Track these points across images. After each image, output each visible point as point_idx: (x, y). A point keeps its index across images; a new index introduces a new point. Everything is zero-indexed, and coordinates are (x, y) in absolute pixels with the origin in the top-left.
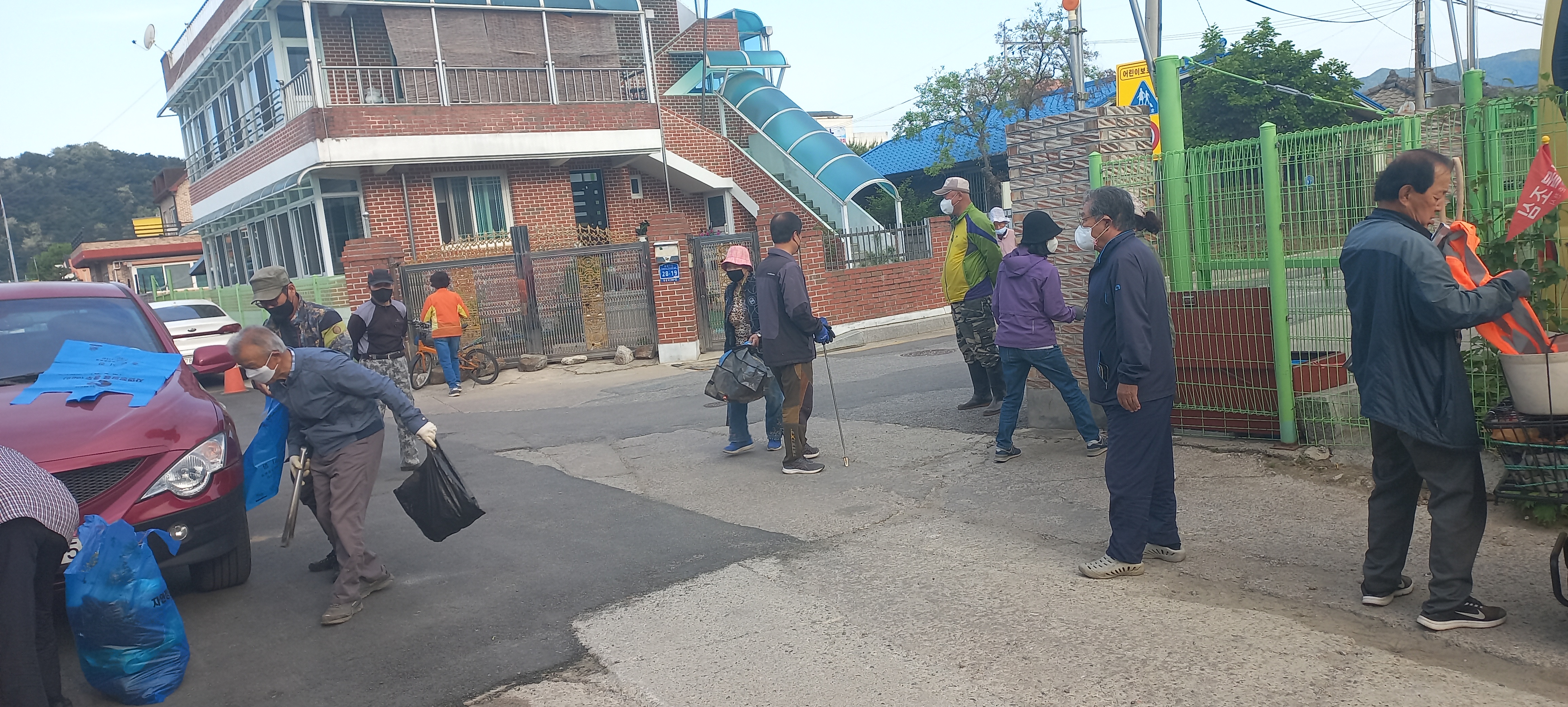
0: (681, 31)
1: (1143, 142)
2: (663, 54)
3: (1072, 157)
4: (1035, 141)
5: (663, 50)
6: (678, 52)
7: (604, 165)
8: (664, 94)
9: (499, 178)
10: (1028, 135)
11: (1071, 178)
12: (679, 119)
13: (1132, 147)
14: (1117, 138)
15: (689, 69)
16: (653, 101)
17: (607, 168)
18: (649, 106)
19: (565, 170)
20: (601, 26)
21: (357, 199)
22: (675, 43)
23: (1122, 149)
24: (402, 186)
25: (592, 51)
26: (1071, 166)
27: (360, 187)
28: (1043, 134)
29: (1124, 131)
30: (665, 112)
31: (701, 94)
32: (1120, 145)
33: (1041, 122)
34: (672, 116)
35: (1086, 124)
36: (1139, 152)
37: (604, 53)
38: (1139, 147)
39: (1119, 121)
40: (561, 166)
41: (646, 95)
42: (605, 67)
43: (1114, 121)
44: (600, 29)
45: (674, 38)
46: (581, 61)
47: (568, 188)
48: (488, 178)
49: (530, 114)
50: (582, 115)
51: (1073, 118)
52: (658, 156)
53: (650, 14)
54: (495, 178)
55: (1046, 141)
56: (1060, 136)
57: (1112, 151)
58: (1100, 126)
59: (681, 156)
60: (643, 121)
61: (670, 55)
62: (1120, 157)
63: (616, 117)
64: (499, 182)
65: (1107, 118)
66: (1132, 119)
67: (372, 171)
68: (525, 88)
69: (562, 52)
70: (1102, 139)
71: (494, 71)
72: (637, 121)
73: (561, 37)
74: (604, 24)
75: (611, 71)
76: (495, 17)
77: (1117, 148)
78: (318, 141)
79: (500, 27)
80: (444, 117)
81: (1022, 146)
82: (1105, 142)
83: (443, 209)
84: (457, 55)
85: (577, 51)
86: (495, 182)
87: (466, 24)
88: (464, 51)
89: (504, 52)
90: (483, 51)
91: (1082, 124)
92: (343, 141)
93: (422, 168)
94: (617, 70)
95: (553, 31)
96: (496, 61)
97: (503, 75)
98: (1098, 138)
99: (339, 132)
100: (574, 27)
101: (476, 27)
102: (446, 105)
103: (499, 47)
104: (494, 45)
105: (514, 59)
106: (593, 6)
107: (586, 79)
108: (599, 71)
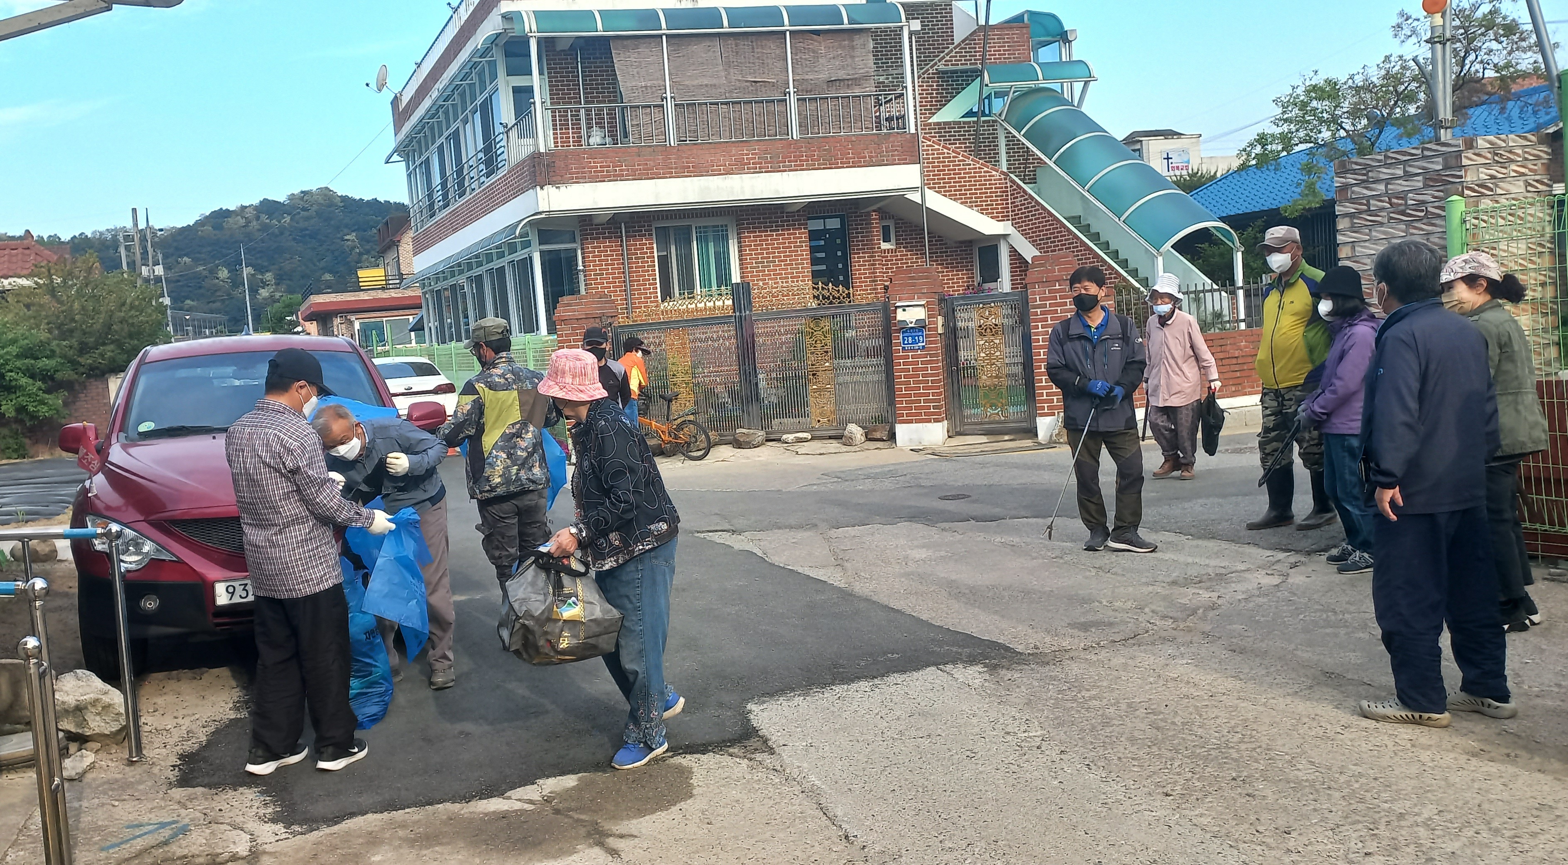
0: (957, 41)
1: (1537, 181)
2: (931, 71)
3: (1424, 202)
4: (1374, 182)
5: (932, 67)
6: (950, 68)
7: (850, 209)
8: (930, 121)
9: (726, 226)
10: (1364, 175)
11: (1422, 230)
12: (945, 151)
13: (1517, 188)
14: (1493, 177)
15: (963, 89)
16: (913, 131)
17: (854, 213)
18: (908, 136)
19: (803, 216)
20: (855, 43)
21: (575, 250)
22: (948, 58)
23: (1499, 191)
24: (621, 237)
25: (842, 74)
26: (1422, 214)
27: (578, 238)
28: (1385, 173)
29: (1506, 168)
30: (929, 143)
31: (975, 119)
32: (1497, 186)
33: (1382, 158)
34: (937, 147)
35: (1445, 160)
36: (1529, 195)
37: (856, 76)
38: (1529, 188)
39: (1497, 154)
40: (802, 211)
41: (904, 124)
42: (857, 91)
43: (1489, 156)
44: (853, 48)
45: (947, 51)
46: (828, 87)
47: (805, 237)
48: (714, 227)
49: (766, 152)
50: (825, 150)
51: (1427, 153)
52: (916, 197)
53: (916, 25)
54: (721, 226)
55: (1388, 182)
56: (1408, 176)
57: (1483, 195)
58: (1465, 162)
59: (945, 196)
60: (898, 155)
61: (938, 72)
62: (1497, 202)
63: (866, 152)
64: (727, 230)
65: (1477, 151)
66: (1520, 151)
67: (591, 220)
68: (760, 121)
69: (807, 77)
70: (1468, 179)
71: (727, 103)
72: (892, 155)
73: (805, 59)
74: (858, 40)
75: (864, 96)
76: (731, 41)
77: (1492, 190)
78: (538, 188)
79: (737, 53)
80: (670, 159)
81: (1355, 189)
82: (1472, 182)
83: (664, 262)
84: (687, 86)
85: (824, 76)
86: (722, 231)
87: (698, 49)
88: (696, 82)
89: (739, 80)
90: (714, 81)
91: (1440, 160)
92: (563, 188)
93: (643, 217)
94: (870, 96)
95: (796, 54)
96: (730, 92)
97: (737, 107)
98: (1461, 177)
99: (560, 178)
100: (822, 46)
101: (710, 53)
102: (672, 144)
103: (735, 75)
104: (729, 74)
105: (751, 88)
106: (846, 20)
107: (833, 108)
108: (848, 97)
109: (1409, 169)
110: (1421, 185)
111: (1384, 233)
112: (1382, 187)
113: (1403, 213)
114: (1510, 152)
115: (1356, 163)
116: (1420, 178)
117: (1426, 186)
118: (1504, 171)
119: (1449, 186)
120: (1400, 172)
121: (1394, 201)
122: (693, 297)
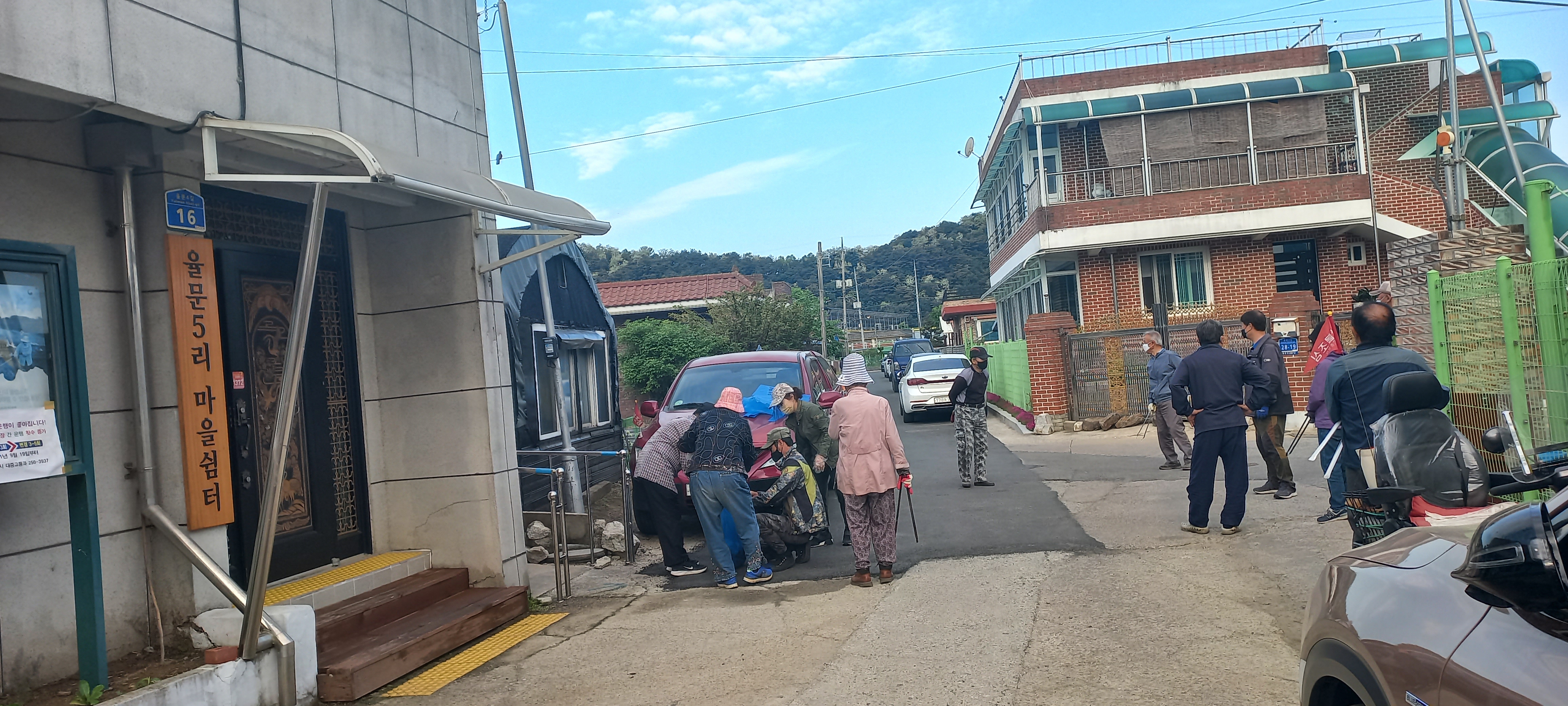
4: (1403, 258)
6: (1418, 114)
7: (1318, 235)
8: (1399, 160)
9: (1201, 253)
10: (1398, 252)
14: (1467, 256)
16: (1364, 172)
17: (1322, 238)
18: (1359, 177)
19: (1268, 243)
20: (1309, 107)
21: (1073, 276)
23: (1473, 265)
24: (1110, 265)
25: (1297, 132)
27: (1077, 267)
28: (1408, 252)
29: (1480, 250)
32: (1472, 262)
33: (1406, 242)
34: (1396, 182)
37: (1310, 132)
40: (1264, 239)
41: (1357, 167)
42: (1311, 144)
43: (1464, 243)
44: (1308, 110)
46: (1285, 142)
47: (1270, 259)
48: (1190, 254)
49: (1229, 196)
50: (1281, 192)
51: (1425, 241)
52: (1369, 222)
53: (1365, 88)
54: (1197, 253)
55: (1410, 258)
56: (1418, 255)
57: (1458, 268)
59: (1406, 222)
63: (1319, 191)
64: (1202, 257)
66: (1494, 238)
67: (1086, 253)
68: (1225, 173)
69: (1266, 136)
70: (1444, 258)
71: (1196, 161)
72: (1344, 193)
73: (1265, 122)
74: (1312, 104)
75: (1317, 147)
76: (1200, 114)
77: (1467, 265)
78: (1040, 233)
79: (1205, 122)
80: (1146, 206)
81: (1396, 262)
82: (1448, 261)
83: (1148, 283)
84: (1162, 150)
85: (1281, 133)
86: (1198, 257)
87: (1172, 123)
88: (1169, 147)
89: (1206, 143)
90: (1186, 145)
91: (1429, 245)
92: (1059, 232)
93: (1129, 249)
94: (1324, 146)
95: (1256, 119)
96: (1198, 152)
97: (1204, 164)
98: (1438, 257)
99: (1057, 225)
100: (1279, 112)
101: (1182, 125)
102: (1149, 195)
103: (1202, 139)
104: (1197, 138)
105: (1216, 148)
106: (1301, 89)
107: (1290, 158)
108: (1304, 149)
109: (1417, 251)
110: (1422, 261)
111: (1411, 292)
112: (1406, 261)
113: (1416, 279)
114: (1484, 239)
115: (1396, 245)
116: (1422, 257)
117: (1425, 262)
118: (1480, 252)
119: (1435, 263)
120: (1414, 253)
121: (1413, 271)
122: (1172, 309)
